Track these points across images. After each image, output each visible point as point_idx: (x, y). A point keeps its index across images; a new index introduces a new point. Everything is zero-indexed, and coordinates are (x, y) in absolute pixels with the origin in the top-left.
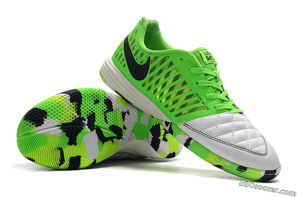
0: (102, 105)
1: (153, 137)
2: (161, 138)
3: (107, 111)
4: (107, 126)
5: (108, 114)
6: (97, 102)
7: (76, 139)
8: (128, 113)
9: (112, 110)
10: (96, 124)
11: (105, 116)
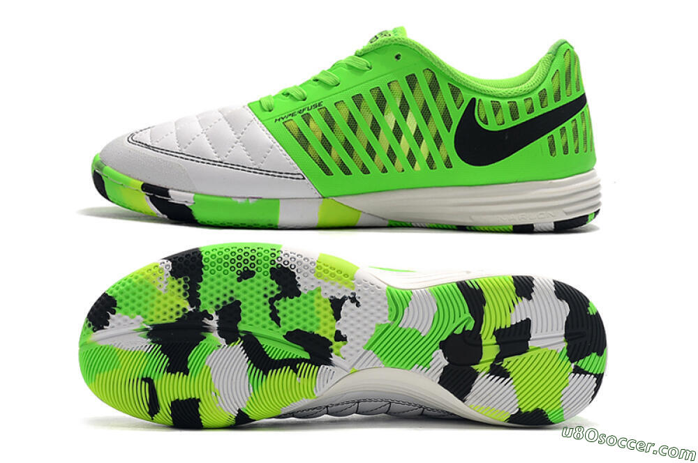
0: (263, 283)
1: (446, 363)
2: (483, 367)
3: (278, 297)
4: (279, 334)
5: (281, 305)
6: (246, 275)
7: (187, 362)
8: (354, 300)
9: (299, 294)
10: (242, 327)
11: (272, 307)
